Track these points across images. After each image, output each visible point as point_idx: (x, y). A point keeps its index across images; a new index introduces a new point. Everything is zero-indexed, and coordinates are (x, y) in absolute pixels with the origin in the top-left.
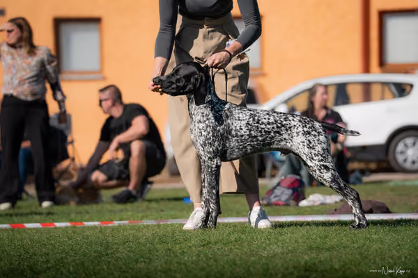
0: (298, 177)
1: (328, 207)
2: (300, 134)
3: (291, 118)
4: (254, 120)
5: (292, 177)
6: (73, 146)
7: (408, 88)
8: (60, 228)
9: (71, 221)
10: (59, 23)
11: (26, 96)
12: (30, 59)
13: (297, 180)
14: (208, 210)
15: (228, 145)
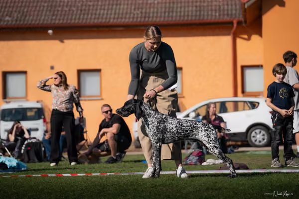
0: (201, 150)
1: (217, 166)
2: (203, 131)
3: (198, 123)
4: (179, 124)
5: (198, 150)
6: (87, 134)
7: (257, 104)
8: (80, 176)
9: (86, 173)
10: (80, 72)
11: (63, 110)
12: (65, 92)
13: (200, 152)
14: (155, 168)
15: (165, 136)
